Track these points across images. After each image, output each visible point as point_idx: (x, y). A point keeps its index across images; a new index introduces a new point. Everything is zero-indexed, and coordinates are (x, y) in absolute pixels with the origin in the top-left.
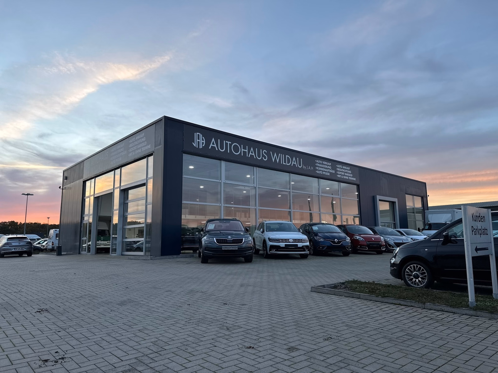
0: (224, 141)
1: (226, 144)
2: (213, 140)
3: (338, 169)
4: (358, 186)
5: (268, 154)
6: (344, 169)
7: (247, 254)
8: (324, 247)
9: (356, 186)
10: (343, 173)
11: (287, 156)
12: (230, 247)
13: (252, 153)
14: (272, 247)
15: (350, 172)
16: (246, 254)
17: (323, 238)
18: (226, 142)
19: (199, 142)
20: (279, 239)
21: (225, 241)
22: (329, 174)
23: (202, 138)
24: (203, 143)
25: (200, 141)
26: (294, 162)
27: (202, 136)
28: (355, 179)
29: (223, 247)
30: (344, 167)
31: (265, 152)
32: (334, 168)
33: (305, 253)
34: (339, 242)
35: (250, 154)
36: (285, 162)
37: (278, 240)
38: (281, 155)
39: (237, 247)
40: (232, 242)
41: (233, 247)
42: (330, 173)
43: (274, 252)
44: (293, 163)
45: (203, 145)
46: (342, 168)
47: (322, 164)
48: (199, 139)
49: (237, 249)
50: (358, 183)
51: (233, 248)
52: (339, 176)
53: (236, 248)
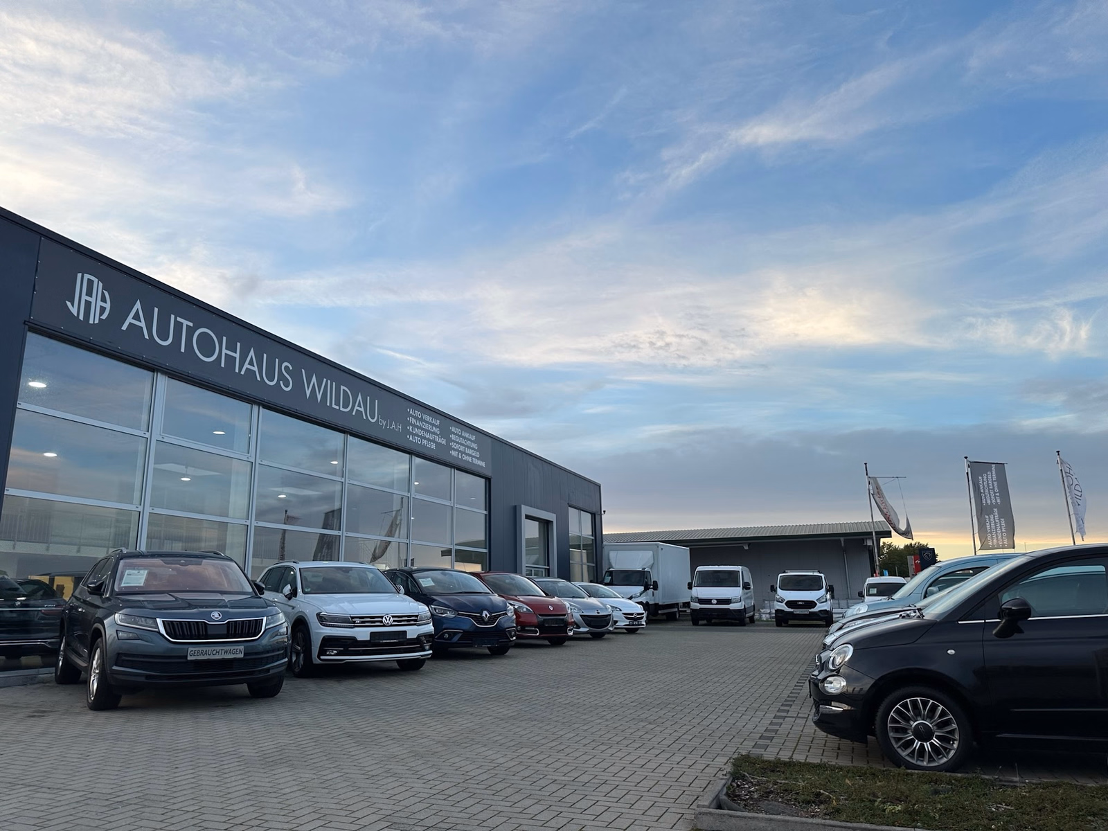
0: (173, 317)
1: (178, 326)
2: (138, 305)
3: (453, 436)
4: (488, 480)
5: (296, 375)
6: (465, 438)
7: (272, 672)
8: (455, 633)
9: (483, 480)
10: (462, 448)
11: (342, 387)
12: (218, 648)
13: (251, 363)
14: (329, 642)
15: (475, 446)
16: (268, 670)
17: (454, 609)
18: (179, 319)
19: (88, 304)
20: (352, 618)
21: (200, 631)
22: (434, 447)
23: (103, 294)
24: (103, 310)
25: (92, 300)
26: (359, 406)
27: (104, 288)
28: (483, 464)
29: (190, 649)
30: (466, 435)
31: (286, 368)
32: (445, 433)
33: (422, 656)
34: (492, 620)
35: (246, 366)
36: (337, 403)
37: (350, 621)
38: (329, 381)
39: (242, 647)
40: (225, 632)
41: (225, 648)
42: (438, 444)
43: (333, 656)
44: (356, 408)
45: (101, 314)
46: (461, 436)
47: (422, 420)
48: (89, 293)
49: (241, 656)
50: (489, 473)
51: (226, 652)
52: (454, 453)
53: (237, 652)
